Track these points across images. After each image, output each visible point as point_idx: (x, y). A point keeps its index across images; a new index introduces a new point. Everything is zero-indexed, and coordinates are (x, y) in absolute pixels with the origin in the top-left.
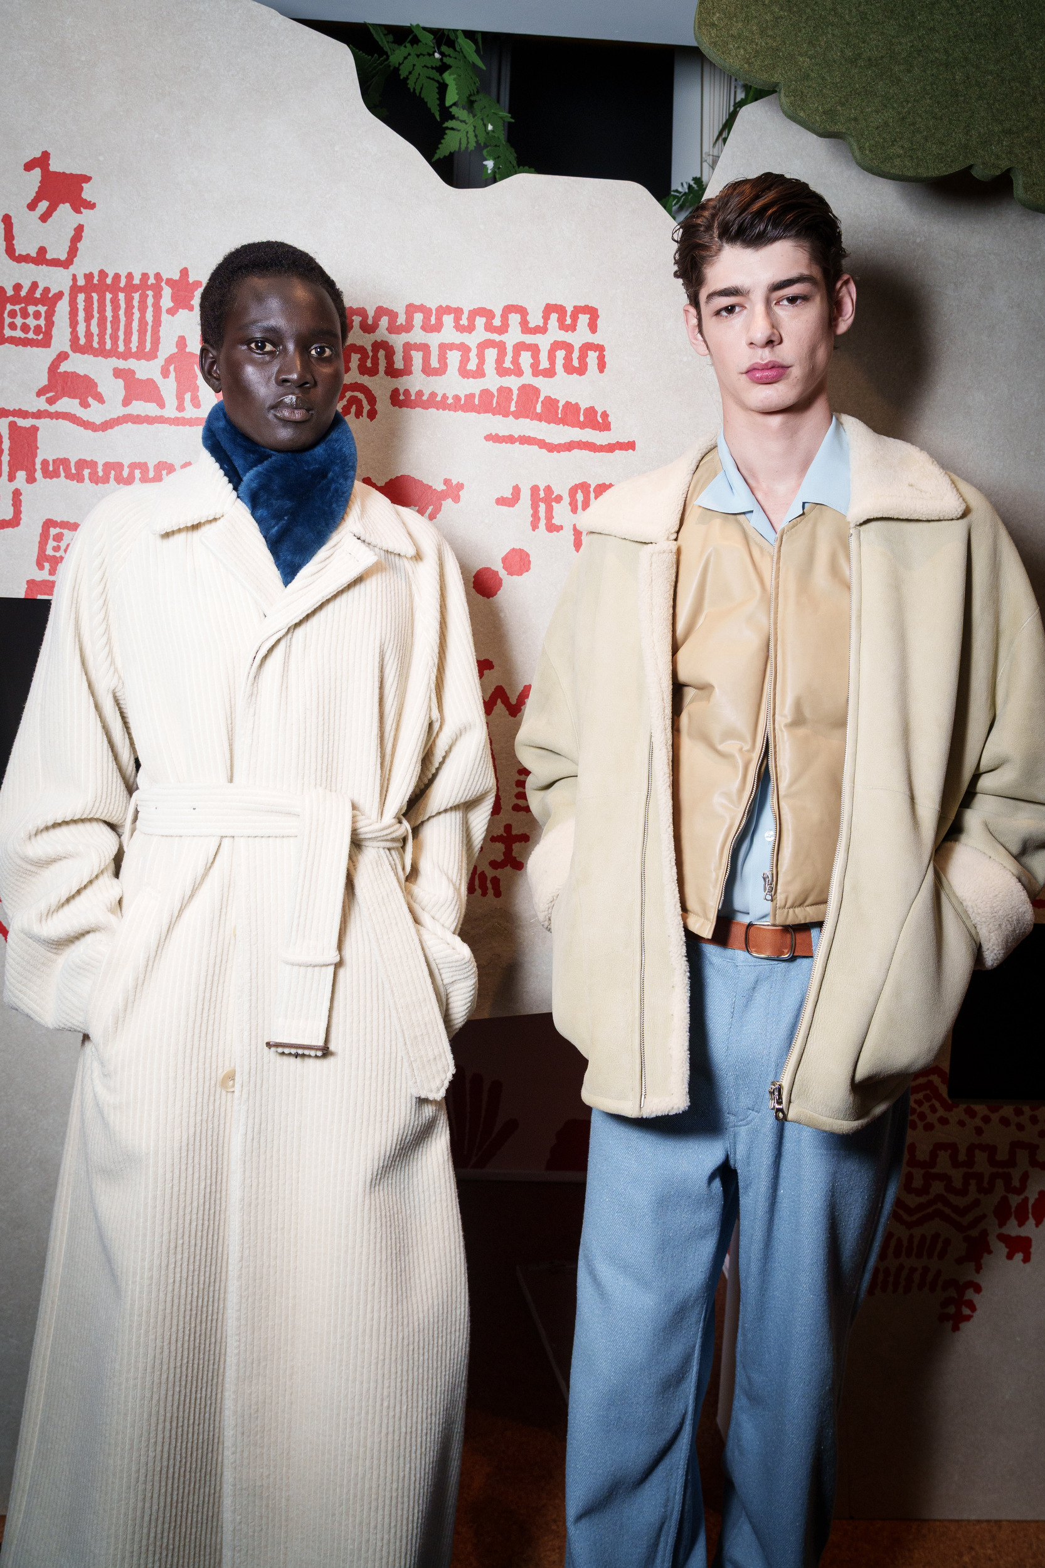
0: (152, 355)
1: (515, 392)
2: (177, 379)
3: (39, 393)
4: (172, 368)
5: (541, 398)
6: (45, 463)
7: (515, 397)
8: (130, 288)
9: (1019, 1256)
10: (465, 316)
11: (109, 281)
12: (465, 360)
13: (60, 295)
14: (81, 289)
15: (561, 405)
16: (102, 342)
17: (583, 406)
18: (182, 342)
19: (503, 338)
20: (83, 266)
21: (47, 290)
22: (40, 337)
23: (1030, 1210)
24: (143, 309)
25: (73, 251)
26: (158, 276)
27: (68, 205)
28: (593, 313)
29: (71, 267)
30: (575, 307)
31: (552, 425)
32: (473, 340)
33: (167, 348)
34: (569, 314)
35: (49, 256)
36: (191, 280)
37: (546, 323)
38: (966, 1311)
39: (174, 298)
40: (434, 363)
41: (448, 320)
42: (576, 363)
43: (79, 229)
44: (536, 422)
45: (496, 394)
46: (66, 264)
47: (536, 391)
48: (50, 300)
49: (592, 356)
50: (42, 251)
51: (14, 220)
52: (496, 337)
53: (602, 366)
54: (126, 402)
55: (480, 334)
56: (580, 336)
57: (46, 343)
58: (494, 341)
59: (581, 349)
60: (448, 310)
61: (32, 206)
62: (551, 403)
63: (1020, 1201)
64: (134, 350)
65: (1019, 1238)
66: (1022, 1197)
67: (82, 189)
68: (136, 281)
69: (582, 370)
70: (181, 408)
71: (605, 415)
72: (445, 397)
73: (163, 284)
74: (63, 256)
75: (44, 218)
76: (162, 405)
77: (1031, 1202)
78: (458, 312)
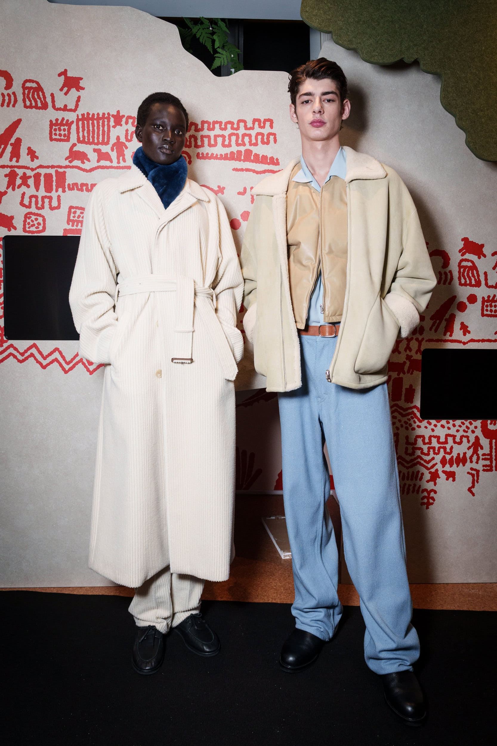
0: (107, 143)
1: (243, 152)
2: (117, 152)
3: (66, 159)
4: (115, 148)
5: (253, 154)
6: (69, 185)
7: (243, 154)
8: (98, 119)
9: (451, 479)
10: (223, 124)
11: (90, 116)
12: (224, 141)
13: (73, 122)
14: (80, 120)
15: (260, 156)
16: (89, 139)
17: (269, 156)
18: (118, 138)
19: (238, 132)
20: (81, 111)
21: (68, 120)
22: (66, 138)
23: (454, 461)
24: (103, 126)
25: (77, 106)
26: (109, 114)
27: (74, 89)
28: (271, 121)
29: (76, 112)
30: (264, 119)
31: (258, 164)
32: (226, 133)
33: (113, 140)
34: (262, 122)
35: (68, 108)
36: (121, 115)
37: (254, 126)
38: (431, 501)
39: (115, 122)
40: (212, 142)
41: (217, 126)
42: (265, 140)
43: (79, 98)
44: (251, 163)
45: (236, 153)
46: (75, 110)
47: (251, 151)
48: (69, 124)
49: (272, 138)
50: (66, 106)
51: (55, 95)
52: (235, 132)
53: (275, 141)
54: (98, 161)
55: (229, 131)
56: (267, 130)
57: (68, 140)
58: (234, 133)
59: (267, 135)
60: (217, 122)
61: (61, 90)
62: (256, 155)
63: (450, 457)
64: (101, 141)
65: (450, 472)
66: (451, 455)
67: (79, 82)
68: (101, 116)
69: (268, 143)
70: (119, 162)
71: (277, 159)
72: (217, 155)
73: (111, 117)
74: (73, 108)
75: (66, 94)
76: (111, 162)
77: (455, 458)
78: (220, 123)
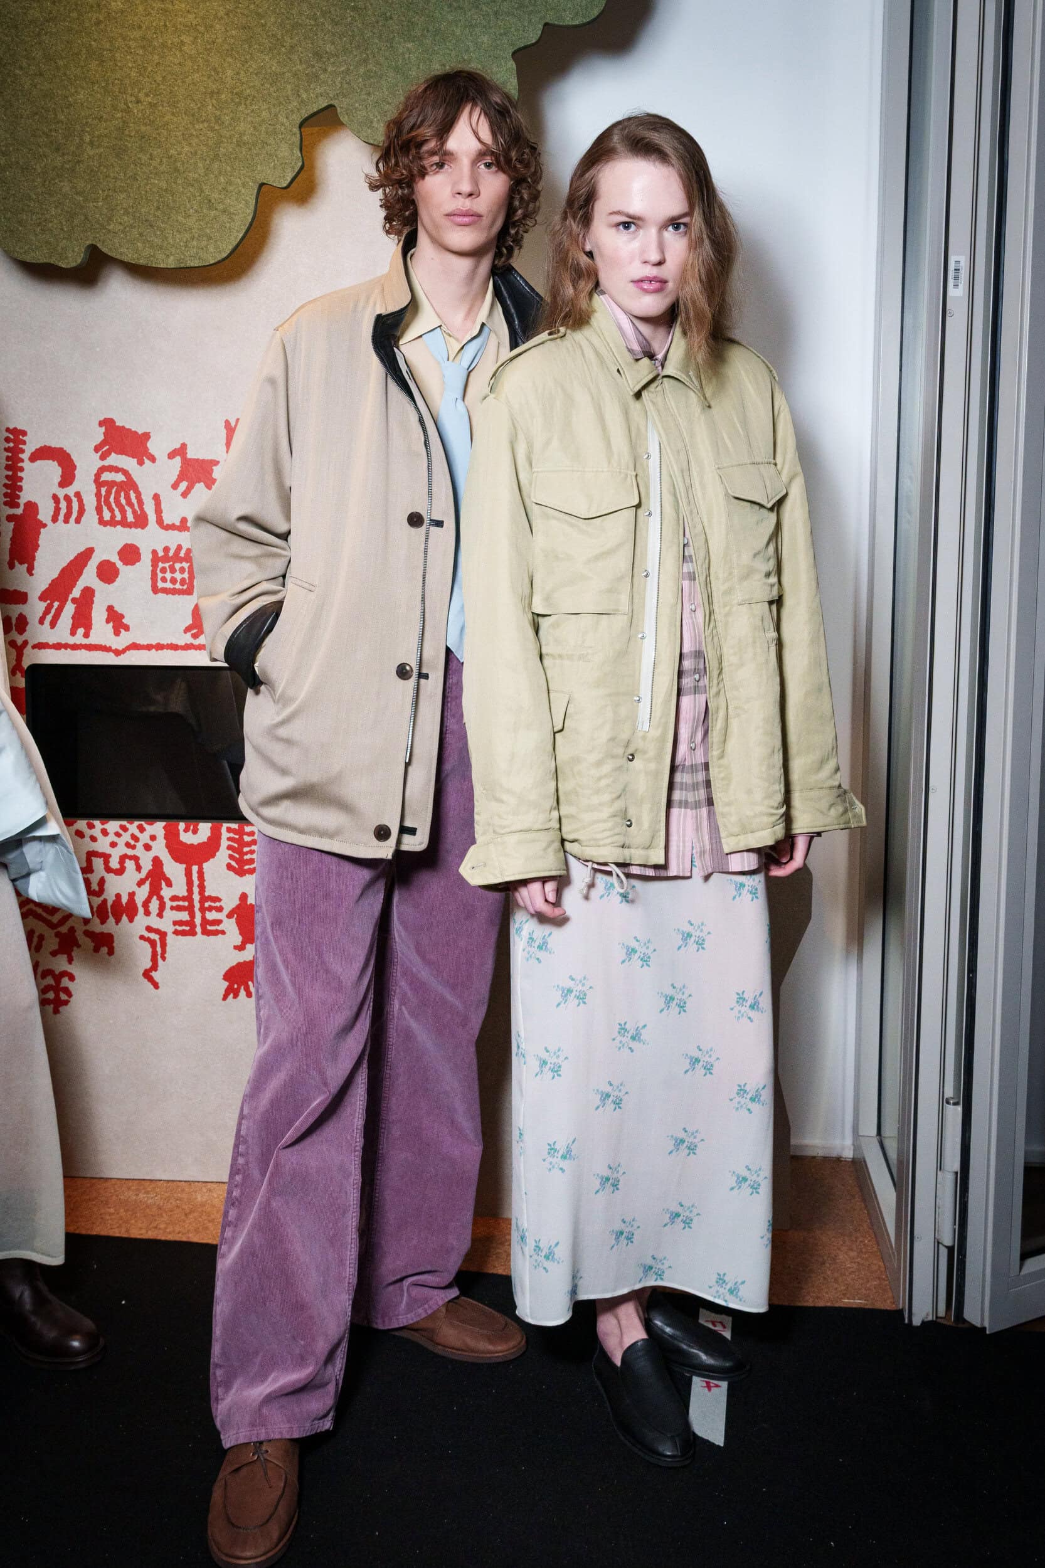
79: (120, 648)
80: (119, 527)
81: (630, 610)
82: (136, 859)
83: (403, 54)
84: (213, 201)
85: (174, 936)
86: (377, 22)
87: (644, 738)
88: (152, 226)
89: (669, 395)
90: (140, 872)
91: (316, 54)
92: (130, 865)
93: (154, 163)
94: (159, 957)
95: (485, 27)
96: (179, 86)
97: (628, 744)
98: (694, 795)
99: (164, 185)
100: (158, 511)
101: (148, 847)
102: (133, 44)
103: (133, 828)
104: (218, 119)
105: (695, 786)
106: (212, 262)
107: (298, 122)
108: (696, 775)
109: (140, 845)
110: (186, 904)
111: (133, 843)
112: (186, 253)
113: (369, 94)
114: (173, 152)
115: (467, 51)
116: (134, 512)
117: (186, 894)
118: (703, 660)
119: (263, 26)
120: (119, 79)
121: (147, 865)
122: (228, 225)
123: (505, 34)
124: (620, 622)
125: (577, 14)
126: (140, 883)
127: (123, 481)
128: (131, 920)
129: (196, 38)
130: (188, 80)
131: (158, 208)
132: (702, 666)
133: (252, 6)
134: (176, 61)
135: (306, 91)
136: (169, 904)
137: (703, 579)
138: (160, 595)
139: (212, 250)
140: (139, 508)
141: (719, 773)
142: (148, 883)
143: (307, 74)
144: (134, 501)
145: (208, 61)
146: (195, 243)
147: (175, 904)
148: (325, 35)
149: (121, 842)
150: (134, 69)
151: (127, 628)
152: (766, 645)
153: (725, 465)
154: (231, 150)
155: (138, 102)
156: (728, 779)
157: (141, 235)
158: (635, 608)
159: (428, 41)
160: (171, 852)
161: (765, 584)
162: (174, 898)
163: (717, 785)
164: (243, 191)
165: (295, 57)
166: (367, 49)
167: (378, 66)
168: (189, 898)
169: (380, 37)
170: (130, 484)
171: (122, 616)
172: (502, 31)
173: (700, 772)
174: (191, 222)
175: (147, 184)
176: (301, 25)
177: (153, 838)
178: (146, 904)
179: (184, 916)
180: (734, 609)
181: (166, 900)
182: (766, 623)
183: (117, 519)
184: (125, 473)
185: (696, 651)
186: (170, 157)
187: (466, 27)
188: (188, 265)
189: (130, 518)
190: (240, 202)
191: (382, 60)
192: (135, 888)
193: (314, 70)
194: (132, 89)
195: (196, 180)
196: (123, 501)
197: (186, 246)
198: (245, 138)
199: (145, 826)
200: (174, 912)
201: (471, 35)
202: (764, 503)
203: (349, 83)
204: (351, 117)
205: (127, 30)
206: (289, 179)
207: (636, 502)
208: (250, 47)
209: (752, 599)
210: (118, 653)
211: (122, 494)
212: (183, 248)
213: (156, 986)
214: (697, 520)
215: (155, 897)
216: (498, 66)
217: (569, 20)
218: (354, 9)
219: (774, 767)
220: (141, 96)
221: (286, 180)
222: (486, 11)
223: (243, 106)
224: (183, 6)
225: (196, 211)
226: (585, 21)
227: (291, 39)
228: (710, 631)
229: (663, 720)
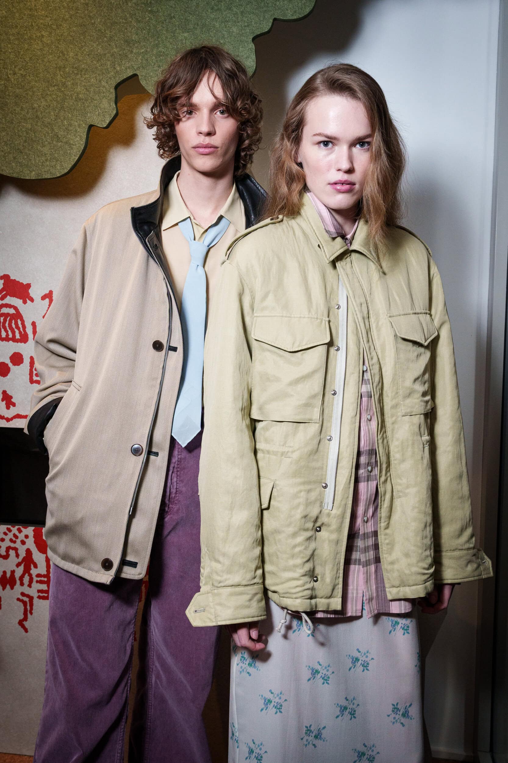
79: (10, 417)
80: (11, 342)
81: (321, 419)
82: (16, 549)
83: (182, 40)
84: (60, 136)
85: (38, 599)
86: (165, 21)
87: (329, 515)
88: (21, 152)
89: (354, 263)
90: (18, 558)
91: (126, 41)
92: (12, 553)
93: (23, 113)
94: (28, 612)
95: (235, 22)
96: (40, 64)
97: (316, 521)
98: (366, 557)
99: (29, 126)
100: (35, 332)
101: (23, 543)
102: (12, 38)
103: (15, 530)
104: (64, 84)
105: (366, 550)
106: (59, 175)
107: (114, 85)
108: (367, 541)
109: (18, 541)
110: (46, 579)
111: (14, 539)
112: (42, 170)
113: (159, 67)
114: (36, 105)
115: (223, 37)
116: (20, 333)
117: (46, 573)
118: (374, 456)
119: (93, 24)
120: (3, 60)
121: (22, 554)
122: (69, 152)
123: (248, 26)
124: (314, 428)
125: (295, 12)
126: (18, 565)
127: (14, 314)
128: (12, 588)
129: (51, 33)
130: (46, 60)
131: (25, 141)
132: (373, 460)
133: (86, 12)
134: (39, 48)
135: (119, 65)
136: (35, 579)
137: (377, 397)
138: (35, 384)
139: (58, 168)
140: (23, 330)
141: (385, 539)
142: (23, 565)
143: (120, 55)
144: (20, 326)
145: (58, 47)
146: (48, 163)
147: (39, 579)
148: (132, 29)
149: (7, 538)
150: (12, 53)
151: (14, 405)
152: (422, 446)
153: (395, 314)
154: (71, 103)
155: (15, 74)
156: (392, 545)
157: (14, 158)
158: (325, 417)
159: (198, 31)
160: (37, 547)
161: (421, 401)
162: (38, 575)
163: (384, 548)
164: (79, 130)
165: (113, 44)
166: (158, 38)
167: (165, 49)
168: (47, 576)
169: (167, 30)
170: (18, 316)
171: (11, 397)
172: (246, 24)
173: (371, 539)
174: (46, 150)
175: (19, 126)
176: (117, 23)
177: (27, 537)
178: (21, 578)
179: (44, 587)
180: (399, 419)
181: (34, 576)
182: (422, 429)
183: (9, 337)
184: (15, 308)
185: (369, 450)
186: (33, 109)
187: (222, 22)
188: (43, 177)
189: (18, 336)
190: (77, 137)
191: (168, 45)
192: (15, 568)
193: (125, 52)
194: (11, 66)
195: (49, 124)
196: (14, 326)
197: (42, 165)
198: (80, 96)
199: (22, 529)
200: (38, 584)
201: (226, 27)
202: (423, 342)
203: (147, 60)
204: (148, 81)
205: (8, 28)
206: (108, 122)
207: (328, 340)
208: (84, 38)
209: (412, 412)
210: (8, 420)
211: (13, 322)
212: (41, 167)
213: (26, 631)
214: (374, 354)
215: (27, 574)
216: (242, 47)
217: (290, 16)
218: (151, 12)
219: (426, 537)
220: (16, 70)
221: (106, 122)
222: (236, 11)
223: (80, 76)
224: (43, 12)
225: (49, 143)
226: (300, 16)
227: (110, 32)
228: (381, 435)
229: (343, 503)
